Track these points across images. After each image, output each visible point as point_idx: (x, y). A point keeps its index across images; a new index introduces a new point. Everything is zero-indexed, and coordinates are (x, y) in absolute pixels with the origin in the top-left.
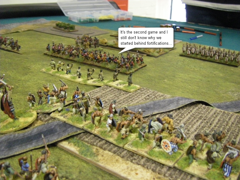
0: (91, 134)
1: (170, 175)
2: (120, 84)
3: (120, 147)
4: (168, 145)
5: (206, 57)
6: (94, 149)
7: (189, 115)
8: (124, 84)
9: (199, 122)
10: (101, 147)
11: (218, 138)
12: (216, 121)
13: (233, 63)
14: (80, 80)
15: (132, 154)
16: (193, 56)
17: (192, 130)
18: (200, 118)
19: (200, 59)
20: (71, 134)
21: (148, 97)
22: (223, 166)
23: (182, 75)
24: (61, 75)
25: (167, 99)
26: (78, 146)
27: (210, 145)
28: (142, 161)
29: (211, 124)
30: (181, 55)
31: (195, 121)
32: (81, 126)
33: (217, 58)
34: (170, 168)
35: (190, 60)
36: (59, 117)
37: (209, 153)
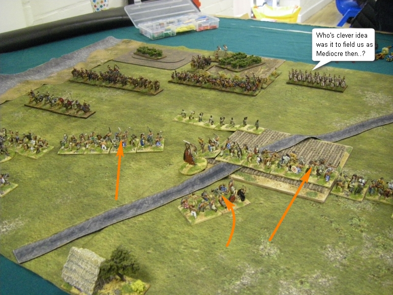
0: (247, 168)
1: (299, 184)
2: (250, 128)
3: (267, 174)
4: (295, 169)
5: (313, 83)
6: (253, 176)
7: (304, 149)
8: (252, 128)
9: (311, 153)
10: (257, 175)
11: (322, 163)
12: (322, 151)
13: (339, 89)
14: (213, 126)
15: (276, 176)
16: (300, 83)
17: (307, 158)
18: (311, 150)
19: (308, 86)
20: (236, 170)
21: (273, 137)
22: (325, 177)
23: (293, 108)
24: (195, 123)
25: (287, 138)
26: (242, 176)
27: (318, 166)
28: (282, 179)
29: (319, 153)
30: (288, 83)
31: (308, 152)
32: (240, 164)
33: (324, 84)
34: (298, 181)
35: (298, 88)
36: (222, 160)
37: (318, 171)
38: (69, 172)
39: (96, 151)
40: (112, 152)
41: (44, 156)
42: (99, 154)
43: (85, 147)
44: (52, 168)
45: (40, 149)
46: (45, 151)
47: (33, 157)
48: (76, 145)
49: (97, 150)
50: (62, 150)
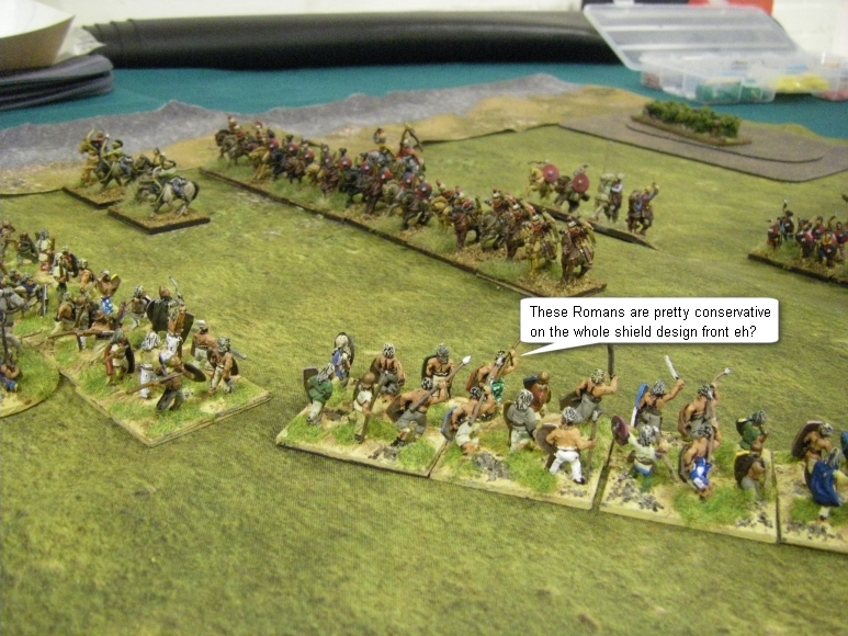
38: (315, 601)
39: (512, 477)
40: (614, 505)
41: (195, 434)
42: (529, 503)
43: (450, 434)
44: (216, 533)
45: (189, 390)
46: (209, 408)
47: (136, 428)
48: (396, 414)
49: (520, 468)
50: (309, 422)
